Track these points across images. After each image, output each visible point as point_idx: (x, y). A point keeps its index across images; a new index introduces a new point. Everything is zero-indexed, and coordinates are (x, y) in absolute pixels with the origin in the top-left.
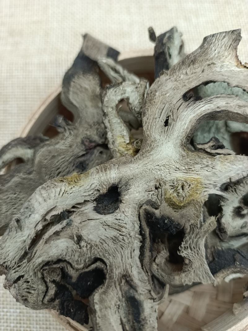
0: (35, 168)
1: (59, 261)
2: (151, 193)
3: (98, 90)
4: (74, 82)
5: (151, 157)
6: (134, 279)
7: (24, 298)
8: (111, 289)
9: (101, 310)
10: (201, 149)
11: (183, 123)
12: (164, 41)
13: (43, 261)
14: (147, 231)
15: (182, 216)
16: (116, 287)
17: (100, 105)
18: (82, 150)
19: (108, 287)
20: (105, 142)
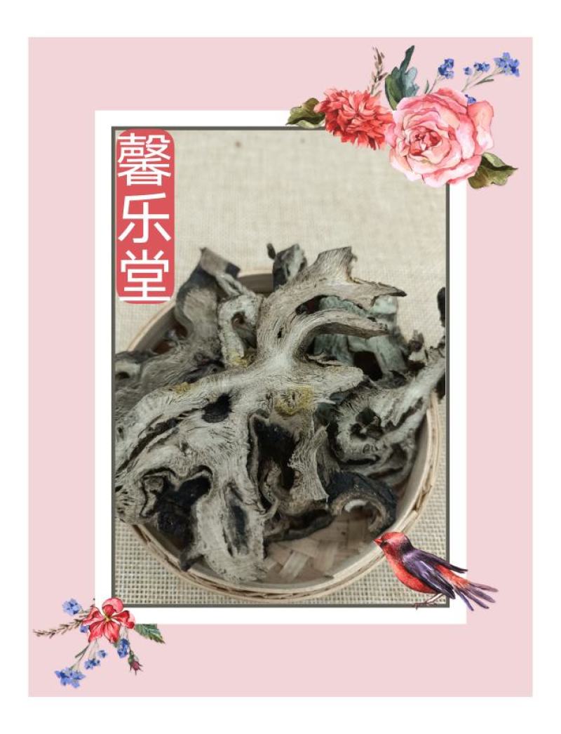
0: (141, 383)
1: (162, 469)
2: (262, 402)
3: (214, 304)
4: (189, 296)
5: (264, 368)
6: (239, 487)
7: (121, 510)
8: (215, 498)
9: (203, 519)
10: (313, 360)
11: (296, 335)
12: (283, 258)
13: (144, 470)
14: (256, 439)
15: (291, 424)
16: (220, 495)
17: (216, 320)
18: (195, 366)
19: (212, 496)
20: (219, 358)
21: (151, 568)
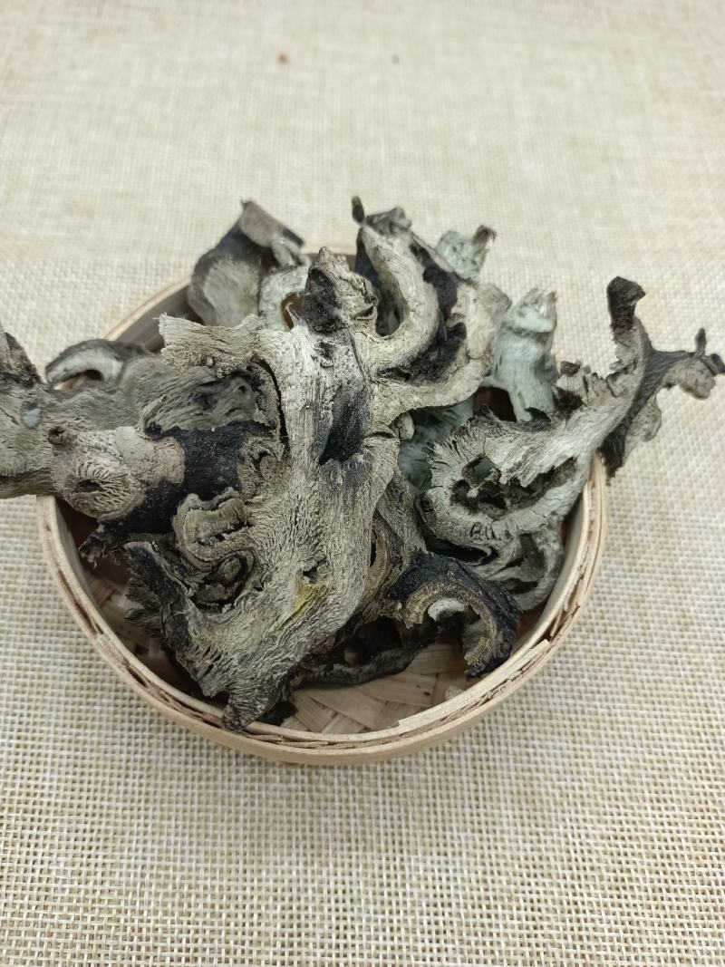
21: (99, 743)
